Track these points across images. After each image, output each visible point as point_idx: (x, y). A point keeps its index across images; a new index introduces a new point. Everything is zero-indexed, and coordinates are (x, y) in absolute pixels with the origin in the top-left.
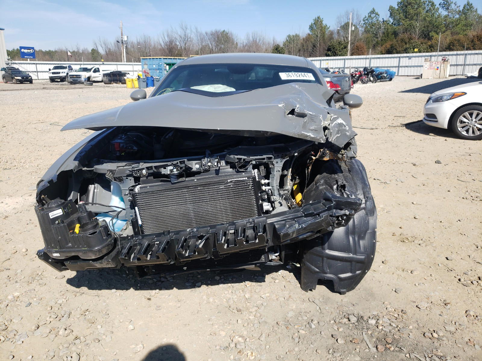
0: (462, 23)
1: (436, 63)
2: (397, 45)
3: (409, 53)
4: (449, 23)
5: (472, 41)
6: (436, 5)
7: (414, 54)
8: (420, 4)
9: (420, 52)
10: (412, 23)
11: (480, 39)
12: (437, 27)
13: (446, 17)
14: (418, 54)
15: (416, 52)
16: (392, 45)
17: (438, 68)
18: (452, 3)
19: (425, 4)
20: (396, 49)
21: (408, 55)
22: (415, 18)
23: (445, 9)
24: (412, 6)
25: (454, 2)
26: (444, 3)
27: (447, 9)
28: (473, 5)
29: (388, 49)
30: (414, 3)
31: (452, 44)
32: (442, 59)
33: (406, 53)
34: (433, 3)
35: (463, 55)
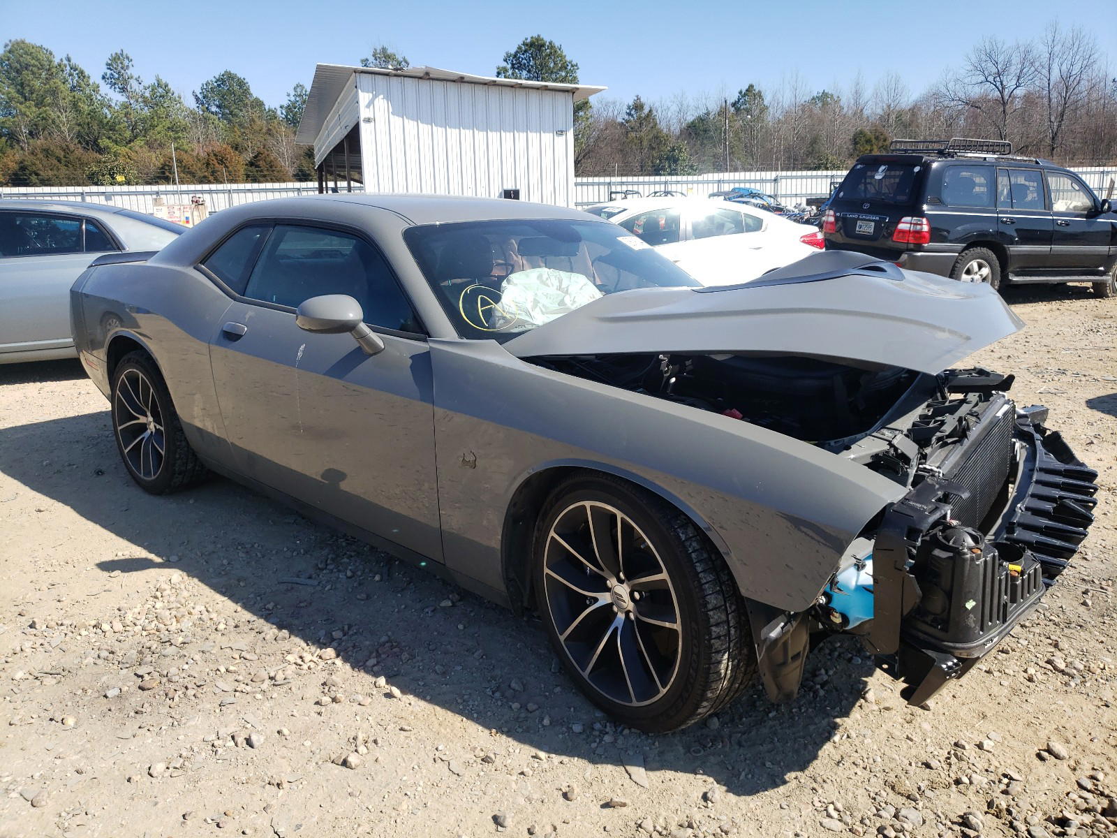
0: (164, 124)
1: (182, 208)
2: (38, 162)
3: (102, 185)
4: (136, 123)
5: (208, 164)
6: (89, 77)
7: (117, 188)
8: (54, 70)
9: (128, 183)
10: (45, 111)
11: (221, 161)
12: (112, 129)
13: (125, 106)
14: (125, 188)
15: (120, 184)
16: (21, 162)
17: (187, 218)
18: (132, 77)
19: (63, 71)
20: (37, 174)
21: (102, 189)
22: (49, 100)
23: (118, 90)
24: (33, 73)
25: (135, 76)
26: (112, 74)
27: (123, 90)
28: (169, 87)
29: (15, 174)
30: (35, 66)
31: (167, 168)
32: (192, 201)
33: (96, 184)
34: (82, 72)
35: (223, 191)
